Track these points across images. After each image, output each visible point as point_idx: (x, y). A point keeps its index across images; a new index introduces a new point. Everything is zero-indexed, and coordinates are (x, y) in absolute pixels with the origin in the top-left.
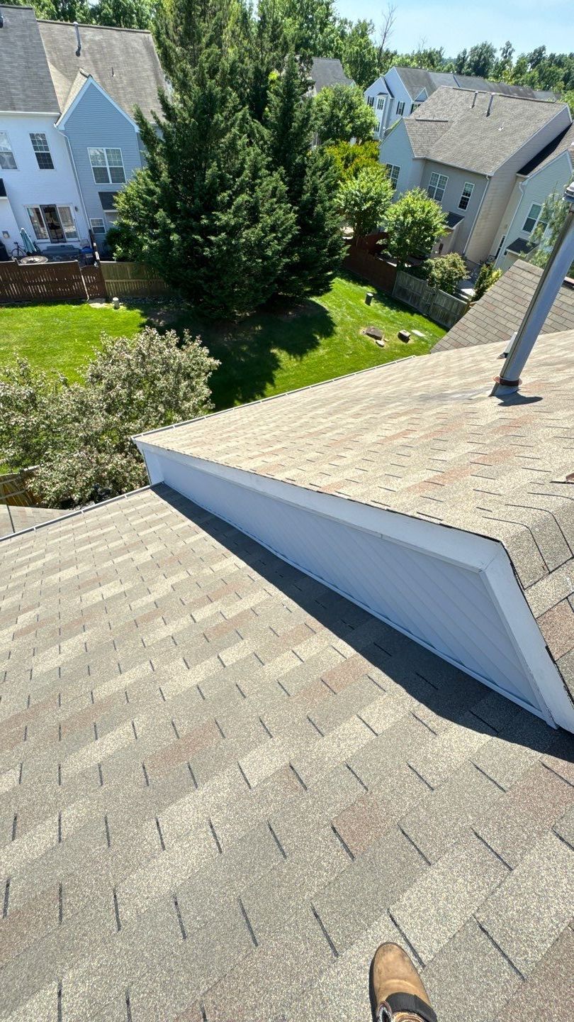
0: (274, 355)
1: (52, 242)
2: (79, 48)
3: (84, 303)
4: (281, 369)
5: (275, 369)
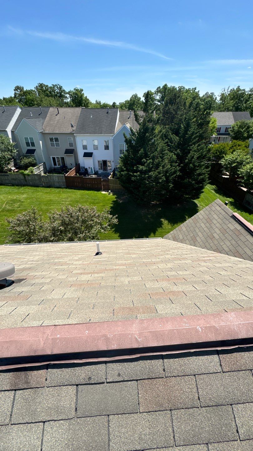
0: (162, 221)
2: (130, 117)
3: (100, 191)
4: (162, 228)
5: (159, 227)
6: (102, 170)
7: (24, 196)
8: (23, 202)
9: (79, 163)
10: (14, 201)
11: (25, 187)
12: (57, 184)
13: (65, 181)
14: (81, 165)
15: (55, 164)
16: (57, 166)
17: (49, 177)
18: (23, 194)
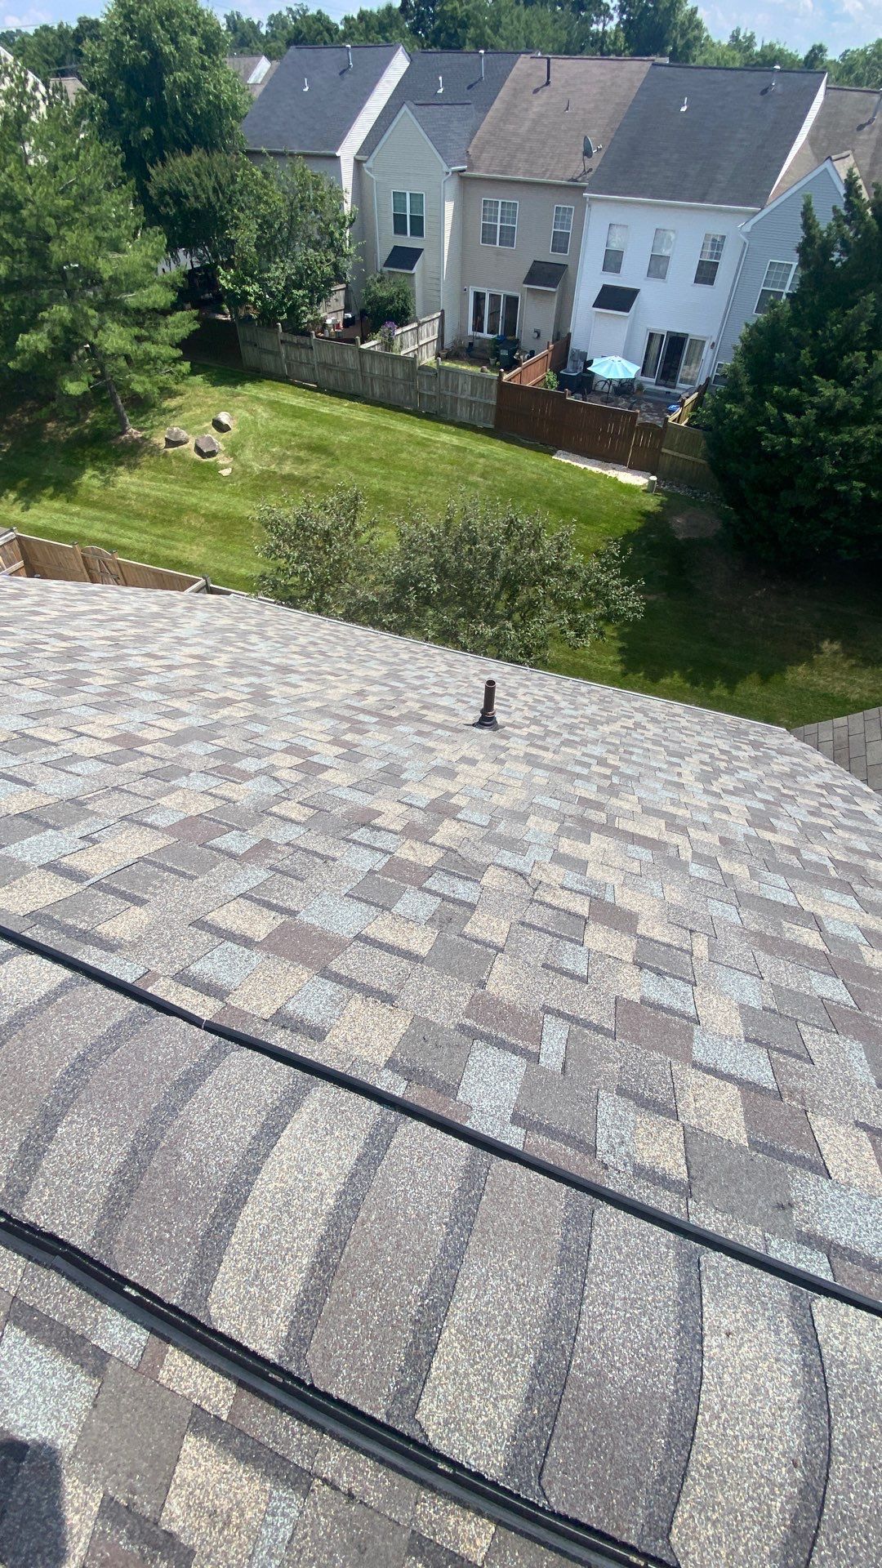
1: (656, 384)
6: (654, 380)
9: (569, 335)
12: (463, 413)
13: (493, 402)
14: (576, 344)
15: (478, 327)
16: (485, 335)
17: (443, 377)
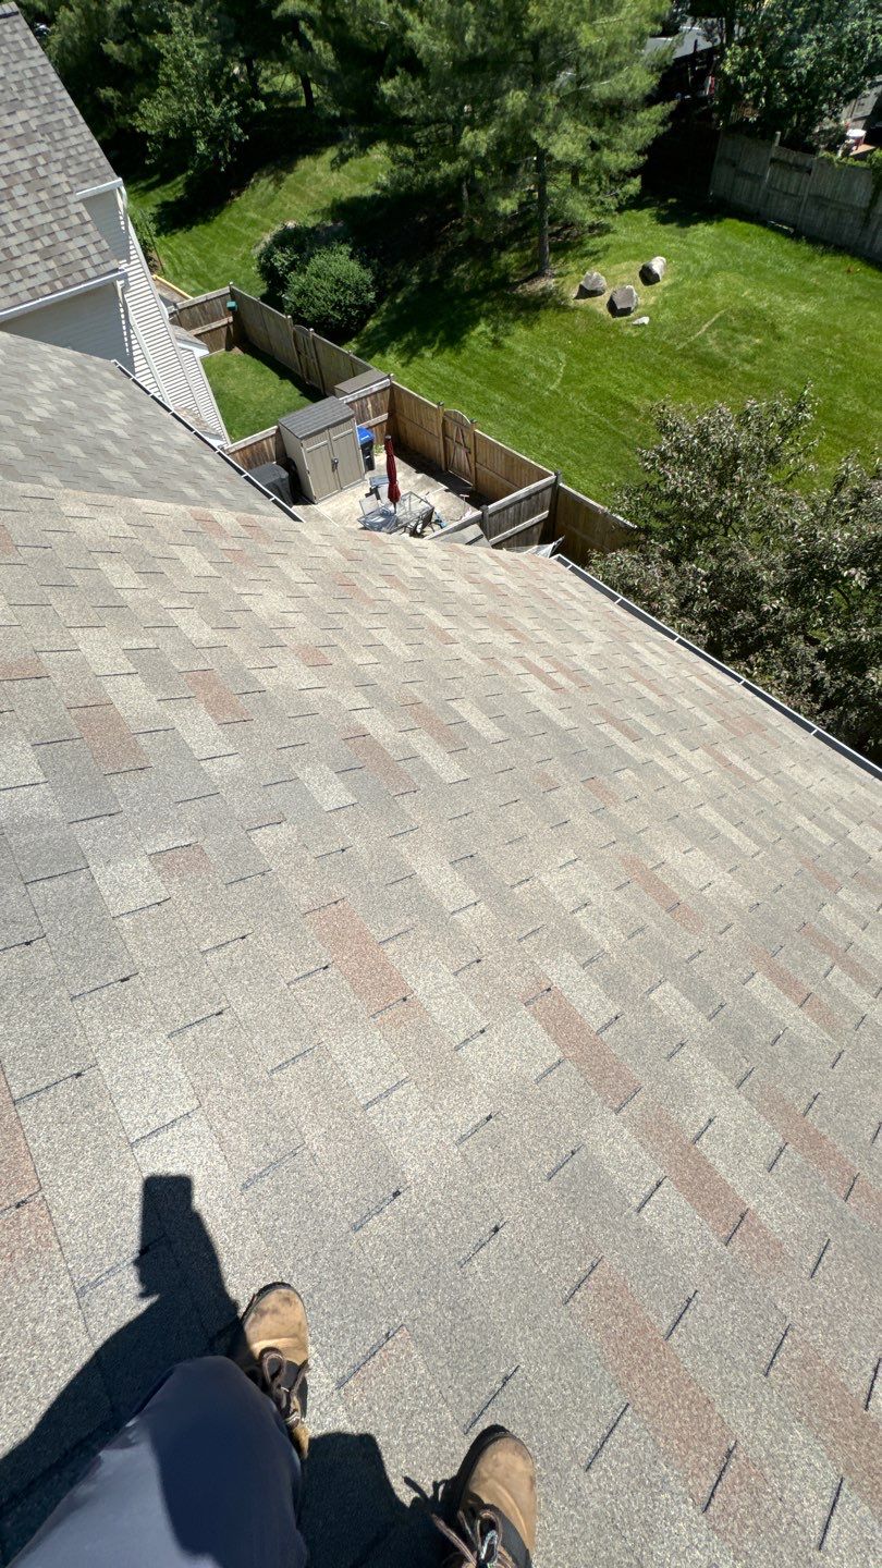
7: (803, 308)
8: (779, 338)
10: (751, 320)
11: (838, 260)
18: (807, 291)
